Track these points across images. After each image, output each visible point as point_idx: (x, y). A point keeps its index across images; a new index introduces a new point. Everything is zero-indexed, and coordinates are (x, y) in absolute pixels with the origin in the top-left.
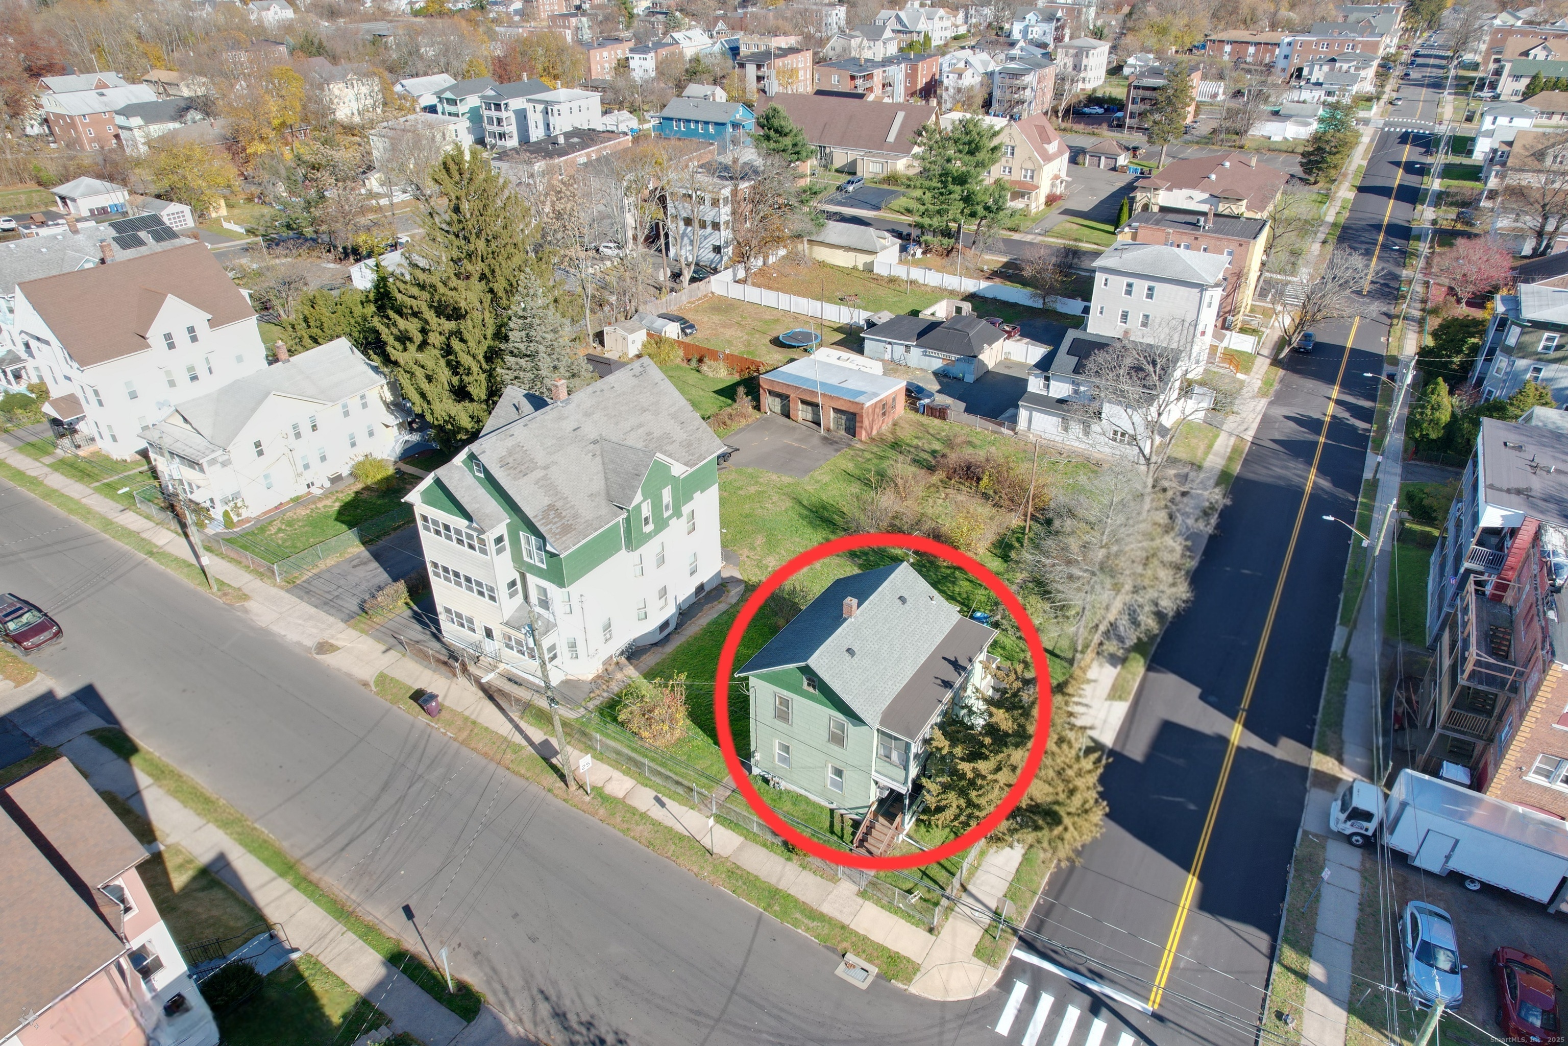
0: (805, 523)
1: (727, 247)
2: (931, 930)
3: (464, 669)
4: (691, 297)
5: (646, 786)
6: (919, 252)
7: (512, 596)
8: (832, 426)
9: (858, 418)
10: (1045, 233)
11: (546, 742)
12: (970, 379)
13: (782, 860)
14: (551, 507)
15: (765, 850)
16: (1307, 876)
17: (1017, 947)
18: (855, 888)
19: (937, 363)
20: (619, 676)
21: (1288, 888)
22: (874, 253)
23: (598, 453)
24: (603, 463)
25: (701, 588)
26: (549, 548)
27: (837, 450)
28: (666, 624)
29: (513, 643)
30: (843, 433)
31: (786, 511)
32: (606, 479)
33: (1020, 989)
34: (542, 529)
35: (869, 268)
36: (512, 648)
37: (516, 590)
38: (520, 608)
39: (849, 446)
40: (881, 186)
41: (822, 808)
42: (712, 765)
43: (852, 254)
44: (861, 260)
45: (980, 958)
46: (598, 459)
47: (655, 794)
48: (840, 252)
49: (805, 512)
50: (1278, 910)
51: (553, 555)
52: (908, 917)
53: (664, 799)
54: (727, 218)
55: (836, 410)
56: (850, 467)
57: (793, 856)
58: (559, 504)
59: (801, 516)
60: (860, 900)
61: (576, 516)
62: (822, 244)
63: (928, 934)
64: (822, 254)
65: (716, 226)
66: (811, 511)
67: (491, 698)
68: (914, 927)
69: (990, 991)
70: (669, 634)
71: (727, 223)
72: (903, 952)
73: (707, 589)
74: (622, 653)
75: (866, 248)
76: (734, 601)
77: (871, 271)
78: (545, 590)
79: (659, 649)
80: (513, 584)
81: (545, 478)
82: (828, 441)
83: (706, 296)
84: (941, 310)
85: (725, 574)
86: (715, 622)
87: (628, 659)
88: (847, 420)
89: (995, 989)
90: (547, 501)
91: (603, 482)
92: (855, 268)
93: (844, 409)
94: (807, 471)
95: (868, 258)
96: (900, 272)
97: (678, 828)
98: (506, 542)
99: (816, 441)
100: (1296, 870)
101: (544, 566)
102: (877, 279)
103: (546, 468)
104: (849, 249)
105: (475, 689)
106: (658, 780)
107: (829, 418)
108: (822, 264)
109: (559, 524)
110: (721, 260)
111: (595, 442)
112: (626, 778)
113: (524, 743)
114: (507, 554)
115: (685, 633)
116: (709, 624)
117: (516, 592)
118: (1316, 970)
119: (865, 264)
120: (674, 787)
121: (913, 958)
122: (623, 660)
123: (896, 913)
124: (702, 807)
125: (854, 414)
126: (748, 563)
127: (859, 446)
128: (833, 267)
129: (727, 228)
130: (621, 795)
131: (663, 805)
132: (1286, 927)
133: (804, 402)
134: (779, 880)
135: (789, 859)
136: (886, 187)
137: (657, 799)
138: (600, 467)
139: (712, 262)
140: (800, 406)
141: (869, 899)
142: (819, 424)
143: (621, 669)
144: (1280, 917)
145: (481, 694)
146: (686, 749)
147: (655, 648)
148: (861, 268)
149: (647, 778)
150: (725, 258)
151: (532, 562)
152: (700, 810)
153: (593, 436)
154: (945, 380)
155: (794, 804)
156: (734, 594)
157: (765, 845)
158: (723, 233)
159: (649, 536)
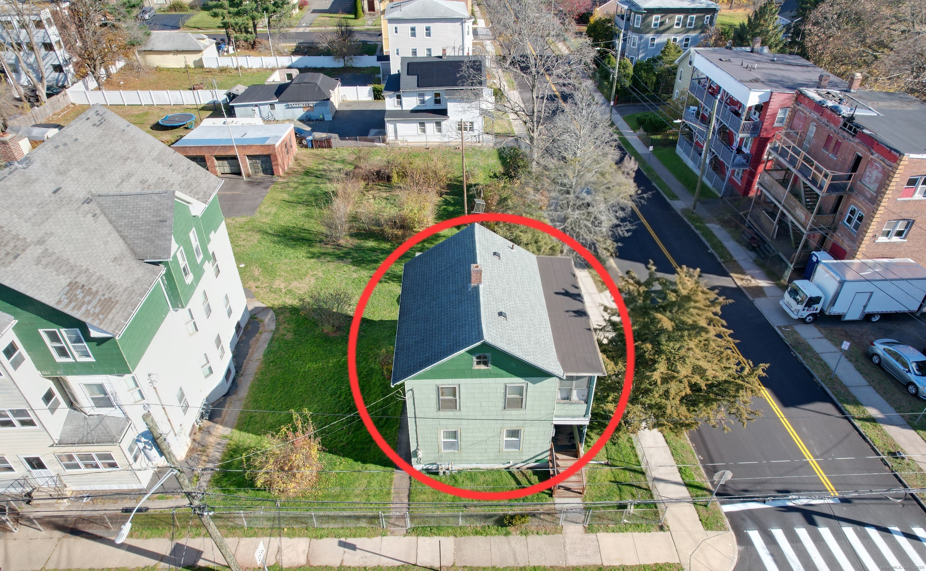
0: (282, 247)
1: (67, 65)
2: (661, 528)
3: (18, 518)
4: (54, 109)
5: (322, 537)
6: (231, 48)
7: (53, 410)
8: (250, 171)
9: (272, 158)
10: (310, 25)
11: (178, 549)
12: (329, 118)
13: (502, 538)
14: (73, 286)
15: (479, 537)
16: (808, 354)
17: (723, 503)
18: (580, 527)
19: (300, 112)
20: (211, 440)
21: (808, 367)
22: (199, 51)
23: (98, 212)
24: (111, 222)
25: (238, 327)
26: (94, 334)
27: (267, 188)
28: (229, 371)
29: (78, 461)
30: (261, 174)
31: (259, 242)
32: (124, 238)
33: (755, 535)
34: (77, 315)
35: (199, 65)
36: (77, 466)
37: (57, 401)
38: (69, 418)
39: (273, 182)
40: (170, 13)
41: (498, 470)
42: (369, 483)
43: (181, 57)
44: (191, 59)
45: (712, 529)
46: (102, 218)
47: (336, 540)
48: (170, 56)
49: (276, 239)
50: (817, 384)
51: (100, 341)
52: (637, 527)
53: (350, 540)
54: (57, 39)
55: (250, 157)
56: (286, 196)
57: (510, 529)
58: (82, 279)
59: (274, 242)
60: (592, 536)
61: (110, 287)
62: (152, 52)
63: (662, 533)
64: (156, 60)
65: (49, 47)
66: (279, 236)
67: (75, 532)
68: (648, 534)
69: (739, 552)
70: (234, 380)
71: (58, 42)
72: (661, 561)
73: (243, 325)
74: (202, 416)
75: (192, 48)
76: (273, 327)
77: (202, 67)
78: (101, 388)
79: (234, 397)
80: (48, 397)
81: (45, 253)
82: (253, 183)
83: (68, 107)
84: (277, 78)
85: (250, 308)
86: (269, 352)
87: (211, 419)
88: (263, 162)
89: (741, 548)
90: (64, 281)
91: (121, 241)
92: (187, 67)
93: (258, 153)
94: (253, 209)
95: (196, 57)
96: (225, 62)
97: (385, 562)
98: (21, 349)
99: (244, 186)
100: (800, 354)
101: (92, 359)
102: (210, 71)
103: (41, 242)
104: (177, 52)
105: (45, 532)
106: (332, 525)
107: (246, 166)
108: (158, 69)
109: (94, 302)
110: (66, 76)
111: (88, 201)
112: (296, 540)
113: (151, 562)
114: (28, 363)
115: (248, 372)
116: (265, 356)
117: (57, 403)
118: (873, 412)
119: (195, 62)
120: (352, 524)
121: (671, 561)
122: (206, 423)
123: (627, 530)
124: (393, 529)
125: (268, 156)
126: (261, 292)
127: (280, 180)
128: (168, 69)
129: (60, 47)
130: (302, 561)
131: (353, 547)
132: (833, 393)
133: (219, 158)
134: (515, 559)
135: (507, 534)
136: (173, 13)
137: (343, 544)
138: (109, 227)
139: (57, 81)
140: (216, 162)
141: (598, 531)
142: (240, 174)
143: (209, 433)
144: (822, 388)
145: (58, 534)
146: (333, 480)
147: (229, 399)
148: (192, 66)
149: (316, 529)
150: (70, 76)
151: (71, 360)
152: (392, 533)
153: (82, 195)
154: (311, 123)
155: (472, 480)
156: (268, 320)
157: (477, 533)
158: (58, 52)
159: (192, 287)
